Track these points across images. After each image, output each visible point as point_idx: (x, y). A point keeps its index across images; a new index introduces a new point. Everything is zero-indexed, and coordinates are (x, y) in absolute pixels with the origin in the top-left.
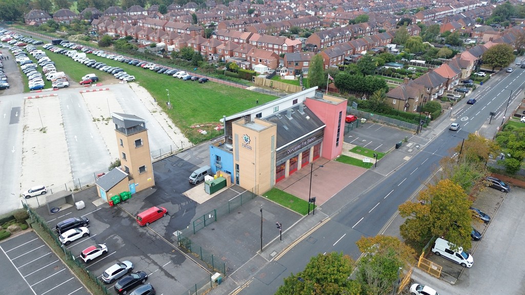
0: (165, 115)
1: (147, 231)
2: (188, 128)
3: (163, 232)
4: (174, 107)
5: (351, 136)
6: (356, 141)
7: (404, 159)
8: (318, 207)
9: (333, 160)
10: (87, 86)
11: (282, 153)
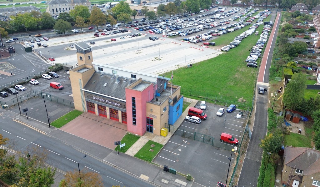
5: (185, 142)
6: (177, 145)
7: (142, 175)
8: (58, 129)
9: (128, 132)
10: (201, 46)
11: (89, 95)
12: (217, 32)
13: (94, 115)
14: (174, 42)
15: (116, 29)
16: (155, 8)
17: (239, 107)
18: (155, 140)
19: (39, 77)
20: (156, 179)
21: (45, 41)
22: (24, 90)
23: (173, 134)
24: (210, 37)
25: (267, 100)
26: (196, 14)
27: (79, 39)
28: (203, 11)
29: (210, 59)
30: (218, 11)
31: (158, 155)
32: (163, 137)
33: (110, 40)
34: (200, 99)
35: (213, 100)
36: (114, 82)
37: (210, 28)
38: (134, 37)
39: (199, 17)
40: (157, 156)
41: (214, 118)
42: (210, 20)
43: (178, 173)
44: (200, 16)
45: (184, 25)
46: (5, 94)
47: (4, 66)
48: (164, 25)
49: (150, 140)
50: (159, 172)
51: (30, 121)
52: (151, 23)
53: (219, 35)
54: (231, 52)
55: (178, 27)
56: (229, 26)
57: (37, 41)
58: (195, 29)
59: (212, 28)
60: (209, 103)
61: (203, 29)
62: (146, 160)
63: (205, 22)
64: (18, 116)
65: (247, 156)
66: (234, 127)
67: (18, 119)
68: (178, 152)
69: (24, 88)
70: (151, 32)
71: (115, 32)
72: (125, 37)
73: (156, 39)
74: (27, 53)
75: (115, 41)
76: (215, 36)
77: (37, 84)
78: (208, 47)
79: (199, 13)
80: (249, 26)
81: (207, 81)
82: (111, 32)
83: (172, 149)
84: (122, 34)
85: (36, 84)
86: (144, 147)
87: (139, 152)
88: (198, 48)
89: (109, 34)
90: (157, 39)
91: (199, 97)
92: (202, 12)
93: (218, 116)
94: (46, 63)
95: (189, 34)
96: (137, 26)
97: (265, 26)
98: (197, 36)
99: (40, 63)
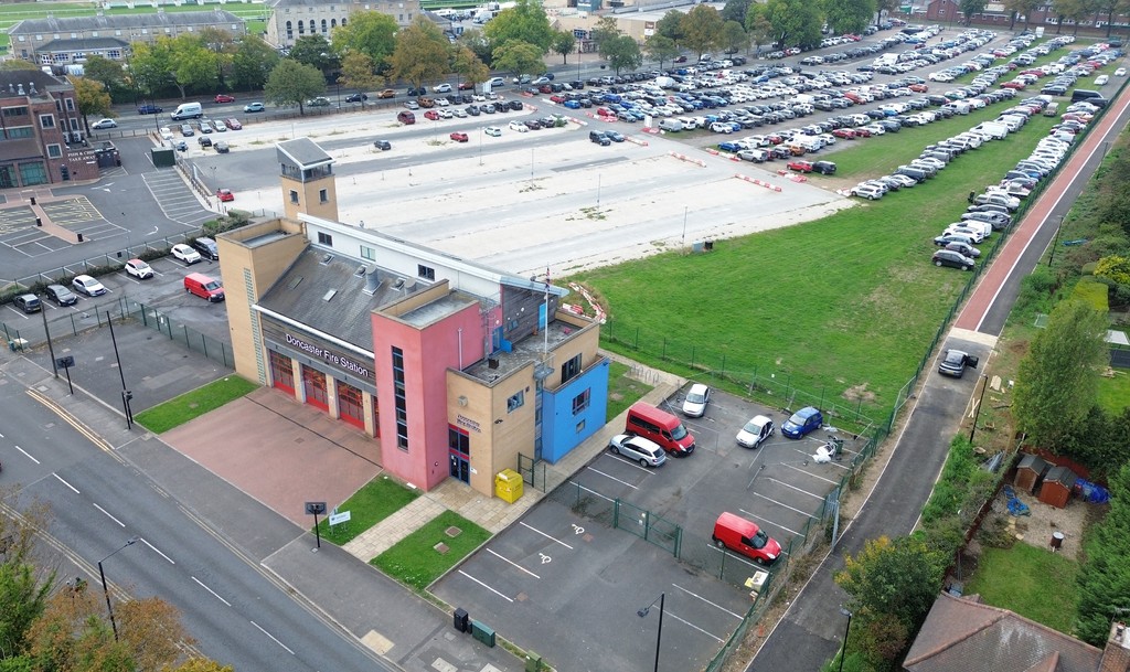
5: (578, 530)
6: (542, 540)
7: (372, 633)
8: (156, 435)
9: (384, 473)
10: (780, 173)
11: (274, 326)
12: (860, 122)
13: (289, 399)
14: (679, 156)
15: (483, 98)
16: (648, 25)
17: (836, 421)
18: (468, 512)
19: (160, 252)
20: (416, 654)
21: (230, 131)
22: (100, 294)
23: (545, 498)
24: (828, 140)
25: (965, 404)
26: (803, 51)
27: (344, 129)
28: (835, 43)
29: (794, 227)
30: (899, 42)
31: (458, 567)
32: (501, 505)
33: (446, 137)
34: (694, 374)
35: (743, 384)
36: (361, 287)
37: (840, 107)
38: (538, 129)
39: (813, 64)
40: (453, 570)
41: (723, 454)
42: (852, 76)
43: (505, 643)
44: (817, 59)
45: (741, 92)
46: (32, 302)
47: (68, 210)
48: (665, 88)
49: (453, 508)
50: (437, 630)
51: (77, 399)
52: (617, 82)
53: (868, 135)
54: (890, 202)
55: (715, 99)
56: (922, 99)
57: (204, 129)
58: (779, 109)
59: (850, 105)
60: (724, 394)
61: (807, 110)
62: (406, 581)
63: (828, 84)
64: (49, 379)
65: (795, 611)
66: (789, 497)
67: (43, 389)
68: (535, 565)
69: (99, 286)
70: (607, 115)
71: (475, 108)
72: (504, 129)
73: (613, 138)
74: (158, 171)
75: (461, 141)
76: (850, 139)
77: (149, 277)
78: (805, 177)
79: (817, 48)
80: (1008, 102)
81: (751, 308)
82: (461, 109)
83: (518, 550)
84: (499, 116)
85: (142, 276)
86: (419, 531)
87: (392, 549)
88: (762, 183)
89: (450, 114)
90: (619, 141)
91: (692, 368)
92: (830, 43)
93: (742, 445)
94: (202, 207)
95: (748, 127)
96: (564, 88)
97: (1072, 107)
98: (774, 136)
99: (187, 205)
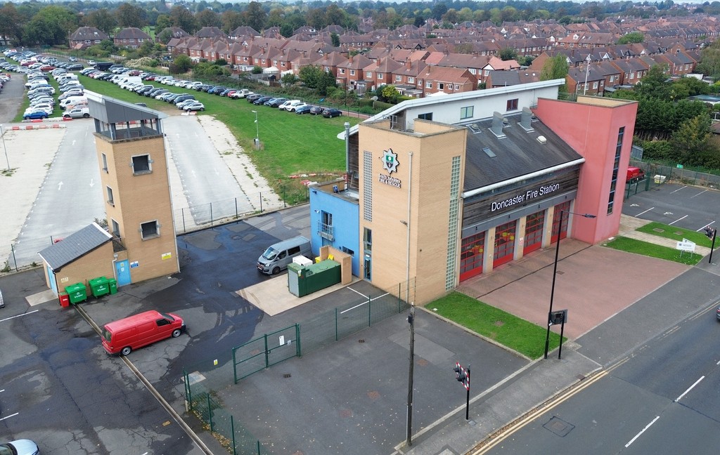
0: (245, 159)
1: (120, 368)
2: (283, 178)
3: (158, 373)
4: (266, 148)
5: (635, 205)
6: (649, 213)
9: (599, 245)
11: (477, 206)
13: (480, 278)
18: (633, 225)
32: (622, 218)
36: (494, 138)
83: (664, 218)
